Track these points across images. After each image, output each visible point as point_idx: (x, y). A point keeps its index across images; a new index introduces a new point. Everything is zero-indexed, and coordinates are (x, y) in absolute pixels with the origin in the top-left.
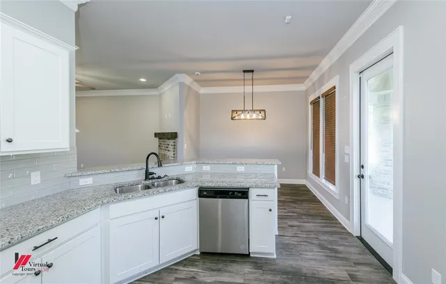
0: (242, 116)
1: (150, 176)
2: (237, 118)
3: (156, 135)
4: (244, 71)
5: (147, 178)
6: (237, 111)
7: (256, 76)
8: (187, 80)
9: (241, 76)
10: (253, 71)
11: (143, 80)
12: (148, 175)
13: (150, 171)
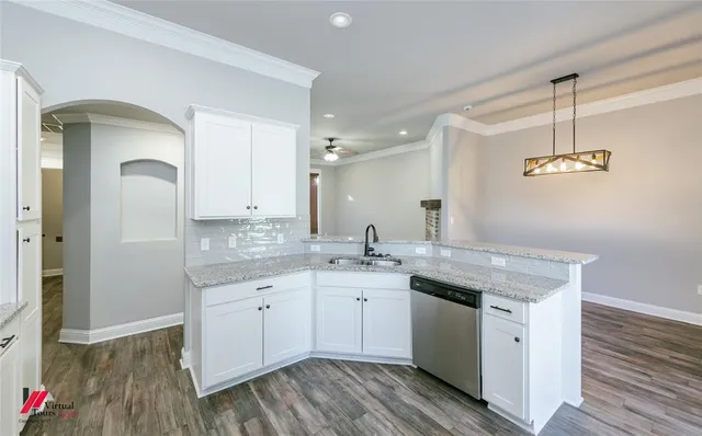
0: (550, 168)
1: (371, 253)
2: (537, 171)
3: (424, 203)
4: (554, 82)
5: (366, 254)
6: (536, 160)
7: (581, 84)
8: (456, 121)
9: (548, 92)
10: (575, 76)
11: (403, 133)
12: (368, 250)
13: (371, 246)
